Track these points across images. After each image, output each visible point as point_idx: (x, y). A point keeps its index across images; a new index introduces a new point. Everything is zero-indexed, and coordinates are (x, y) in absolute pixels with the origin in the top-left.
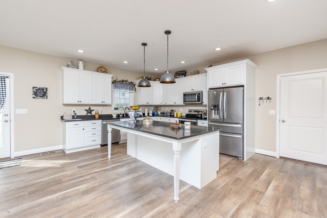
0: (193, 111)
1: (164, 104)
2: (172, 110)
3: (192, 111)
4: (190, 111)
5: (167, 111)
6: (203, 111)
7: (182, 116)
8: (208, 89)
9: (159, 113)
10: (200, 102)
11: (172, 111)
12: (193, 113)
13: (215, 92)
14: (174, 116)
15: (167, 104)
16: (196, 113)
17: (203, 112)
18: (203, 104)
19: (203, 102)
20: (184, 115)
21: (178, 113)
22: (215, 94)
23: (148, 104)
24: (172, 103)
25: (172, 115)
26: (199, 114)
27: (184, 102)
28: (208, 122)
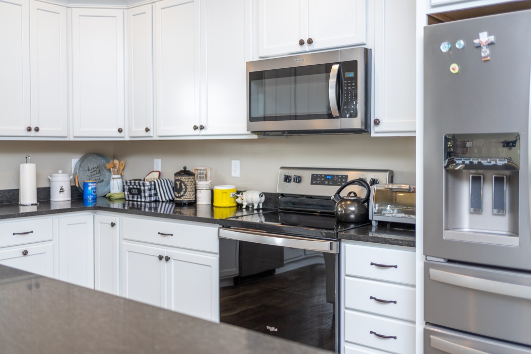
0: (307, 176)
1: (134, 132)
2: (186, 172)
3: (298, 180)
4: (287, 179)
5: (156, 175)
6: (369, 177)
7: (239, 207)
8: (422, 22)
9: (116, 186)
10: (356, 123)
11: (184, 178)
12: (306, 188)
13: (484, 38)
14: (193, 204)
15: (154, 135)
16: (329, 191)
17: (373, 189)
18: (375, 132)
19: (377, 122)
20: (253, 197)
21: (217, 188)
22: (485, 52)
23: (33, 136)
24: (182, 130)
25: (187, 197)
26: (344, 194)
27: (252, 119)
28: (427, 266)
